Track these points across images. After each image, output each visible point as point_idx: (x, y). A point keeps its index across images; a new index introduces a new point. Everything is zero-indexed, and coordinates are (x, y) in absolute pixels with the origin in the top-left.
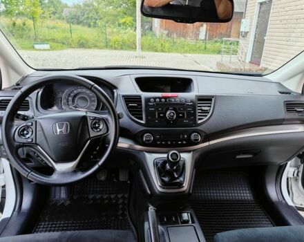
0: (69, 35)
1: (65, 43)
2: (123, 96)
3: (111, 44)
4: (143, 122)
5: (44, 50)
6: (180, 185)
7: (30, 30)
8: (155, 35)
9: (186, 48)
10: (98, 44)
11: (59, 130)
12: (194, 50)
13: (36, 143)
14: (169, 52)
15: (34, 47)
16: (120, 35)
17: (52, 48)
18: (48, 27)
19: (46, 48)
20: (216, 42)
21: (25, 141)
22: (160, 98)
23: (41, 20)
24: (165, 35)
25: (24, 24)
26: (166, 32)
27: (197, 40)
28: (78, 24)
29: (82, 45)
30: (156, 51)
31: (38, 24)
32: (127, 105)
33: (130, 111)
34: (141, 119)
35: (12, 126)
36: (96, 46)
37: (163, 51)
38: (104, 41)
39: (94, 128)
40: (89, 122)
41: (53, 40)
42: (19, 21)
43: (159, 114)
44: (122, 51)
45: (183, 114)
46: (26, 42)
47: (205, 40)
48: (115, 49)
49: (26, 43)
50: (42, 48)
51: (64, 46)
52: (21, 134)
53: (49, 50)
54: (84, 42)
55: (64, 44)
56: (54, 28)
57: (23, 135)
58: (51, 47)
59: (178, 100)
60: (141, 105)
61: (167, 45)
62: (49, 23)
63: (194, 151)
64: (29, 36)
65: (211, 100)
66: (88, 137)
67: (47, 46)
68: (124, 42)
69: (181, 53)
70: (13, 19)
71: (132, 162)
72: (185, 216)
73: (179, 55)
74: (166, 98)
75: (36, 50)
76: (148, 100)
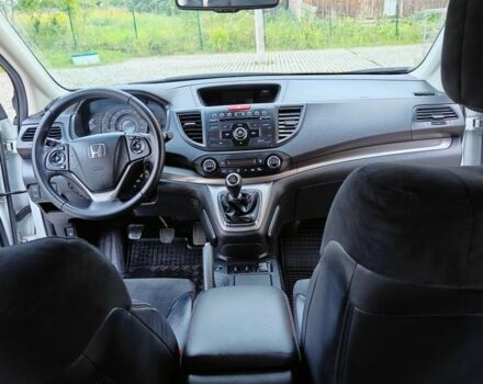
0: (131, 33)
1: (126, 50)
2: (177, 113)
3: (210, 42)
4: (204, 145)
5: (90, 65)
6: (252, 221)
7: (64, 32)
8: (294, 17)
9: (356, 38)
10: (186, 46)
11: (93, 153)
12: (372, 40)
13: (69, 171)
14: (323, 47)
15: (72, 62)
16: (226, 25)
17: (103, 61)
18: (96, 24)
19: (94, 62)
20: (420, 18)
21: (57, 168)
22: (225, 113)
23: (83, 12)
24: (312, 16)
25: (55, 23)
26: (314, 9)
27: (379, 18)
28: (149, 10)
29: (157, 49)
30: (296, 48)
31: (78, 18)
32: (183, 124)
33: (186, 132)
34: (201, 141)
35: (42, 152)
36: (182, 50)
37: (309, 47)
38: (196, 38)
39: (134, 148)
40: (129, 142)
41: (106, 46)
42: (45, 18)
43: (223, 133)
44: (230, 55)
45: (257, 131)
46: (59, 55)
47: (397, 16)
48: (218, 51)
49: (61, 56)
50: (86, 63)
51: (125, 54)
52: (53, 160)
53: (98, 65)
54: (160, 44)
55: (123, 50)
56: (107, 23)
57: (55, 161)
58: (101, 60)
59: (249, 113)
60: (200, 123)
61: (317, 34)
62: (96, 14)
63: (275, 181)
64: (65, 44)
65: (299, 111)
66: (127, 161)
67: (94, 59)
68: (234, 38)
69: (346, 48)
70: (35, 15)
71: (196, 203)
72: (264, 266)
73: (343, 50)
74: (233, 111)
75: (75, 67)
76: (209, 115)
